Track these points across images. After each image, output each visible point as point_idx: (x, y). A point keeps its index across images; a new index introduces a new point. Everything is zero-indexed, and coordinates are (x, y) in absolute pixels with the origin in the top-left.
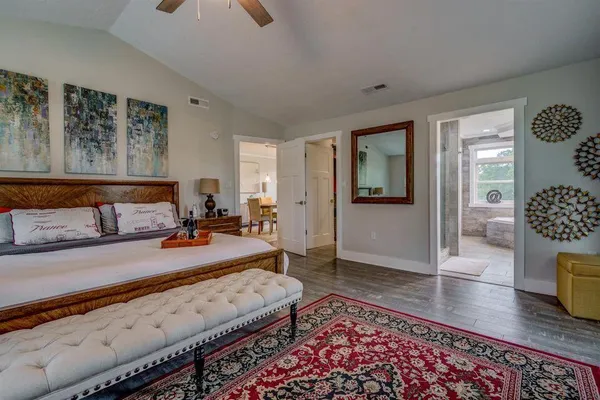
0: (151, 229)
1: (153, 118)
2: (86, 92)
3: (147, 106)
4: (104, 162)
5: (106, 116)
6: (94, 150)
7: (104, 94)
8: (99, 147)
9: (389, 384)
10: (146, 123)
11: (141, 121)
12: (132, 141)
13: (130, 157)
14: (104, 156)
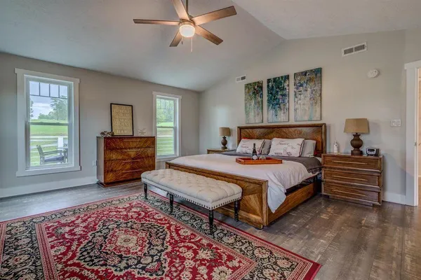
0: (283, 155)
1: (310, 80)
2: (275, 79)
3: (305, 73)
4: (282, 115)
5: (284, 89)
6: (278, 109)
7: (282, 77)
8: (280, 107)
9: (143, 268)
10: (305, 85)
11: (301, 85)
12: (296, 100)
13: (295, 110)
14: (282, 112)
